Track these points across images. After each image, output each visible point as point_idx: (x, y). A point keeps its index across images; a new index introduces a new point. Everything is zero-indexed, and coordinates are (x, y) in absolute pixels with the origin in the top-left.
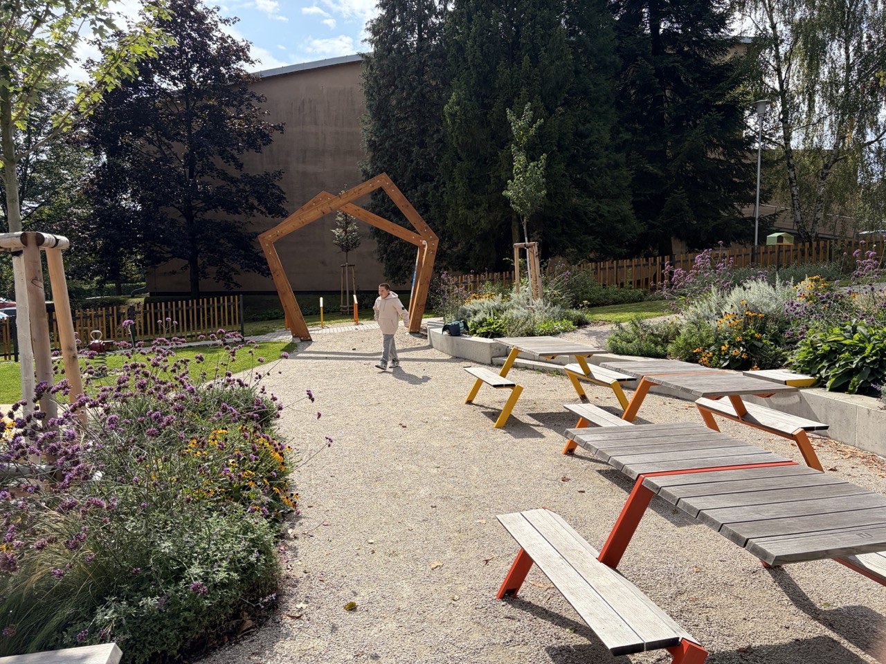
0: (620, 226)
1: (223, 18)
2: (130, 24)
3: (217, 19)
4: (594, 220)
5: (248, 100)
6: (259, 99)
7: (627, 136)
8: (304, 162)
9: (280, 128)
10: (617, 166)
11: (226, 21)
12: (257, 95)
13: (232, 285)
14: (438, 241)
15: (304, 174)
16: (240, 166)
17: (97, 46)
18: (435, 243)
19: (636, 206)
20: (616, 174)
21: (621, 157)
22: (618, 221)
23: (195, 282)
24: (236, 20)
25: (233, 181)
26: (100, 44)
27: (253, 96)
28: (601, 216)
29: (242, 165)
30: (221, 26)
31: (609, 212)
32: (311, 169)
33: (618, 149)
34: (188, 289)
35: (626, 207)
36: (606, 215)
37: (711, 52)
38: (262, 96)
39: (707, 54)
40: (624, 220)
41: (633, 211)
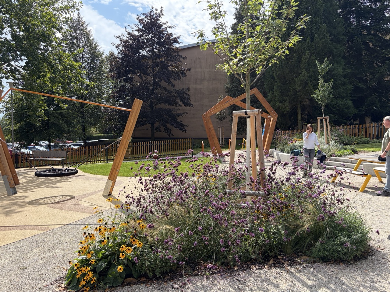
0: (346, 110)
1: (169, 26)
2: (133, 30)
3: (167, 27)
4: (335, 108)
5: (179, 59)
6: (184, 58)
7: (349, 71)
8: (196, 84)
9: (189, 70)
10: (344, 84)
11: (170, 27)
12: (183, 57)
13: (171, 135)
14: (277, 116)
15: (196, 89)
16: (173, 86)
17: (119, 39)
18: (276, 117)
19: (354, 101)
20: (345, 87)
21: (346, 80)
22: (346, 108)
23: (153, 134)
24: (174, 27)
25: (170, 92)
26: (120, 38)
27: (181, 57)
28: (338, 106)
29: (174, 85)
30: (168, 29)
31: (342, 104)
32: (198, 86)
33: (345, 77)
34: (150, 136)
35: (350, 103)
36: (341, 105)
37: (384, 33)
38: (185, 57)
39: (382, 34)
40: (348, 108)
41: (352, 104)
